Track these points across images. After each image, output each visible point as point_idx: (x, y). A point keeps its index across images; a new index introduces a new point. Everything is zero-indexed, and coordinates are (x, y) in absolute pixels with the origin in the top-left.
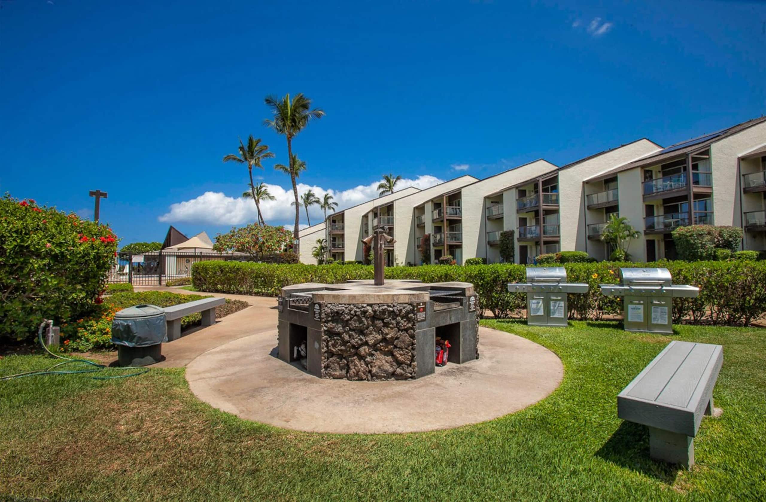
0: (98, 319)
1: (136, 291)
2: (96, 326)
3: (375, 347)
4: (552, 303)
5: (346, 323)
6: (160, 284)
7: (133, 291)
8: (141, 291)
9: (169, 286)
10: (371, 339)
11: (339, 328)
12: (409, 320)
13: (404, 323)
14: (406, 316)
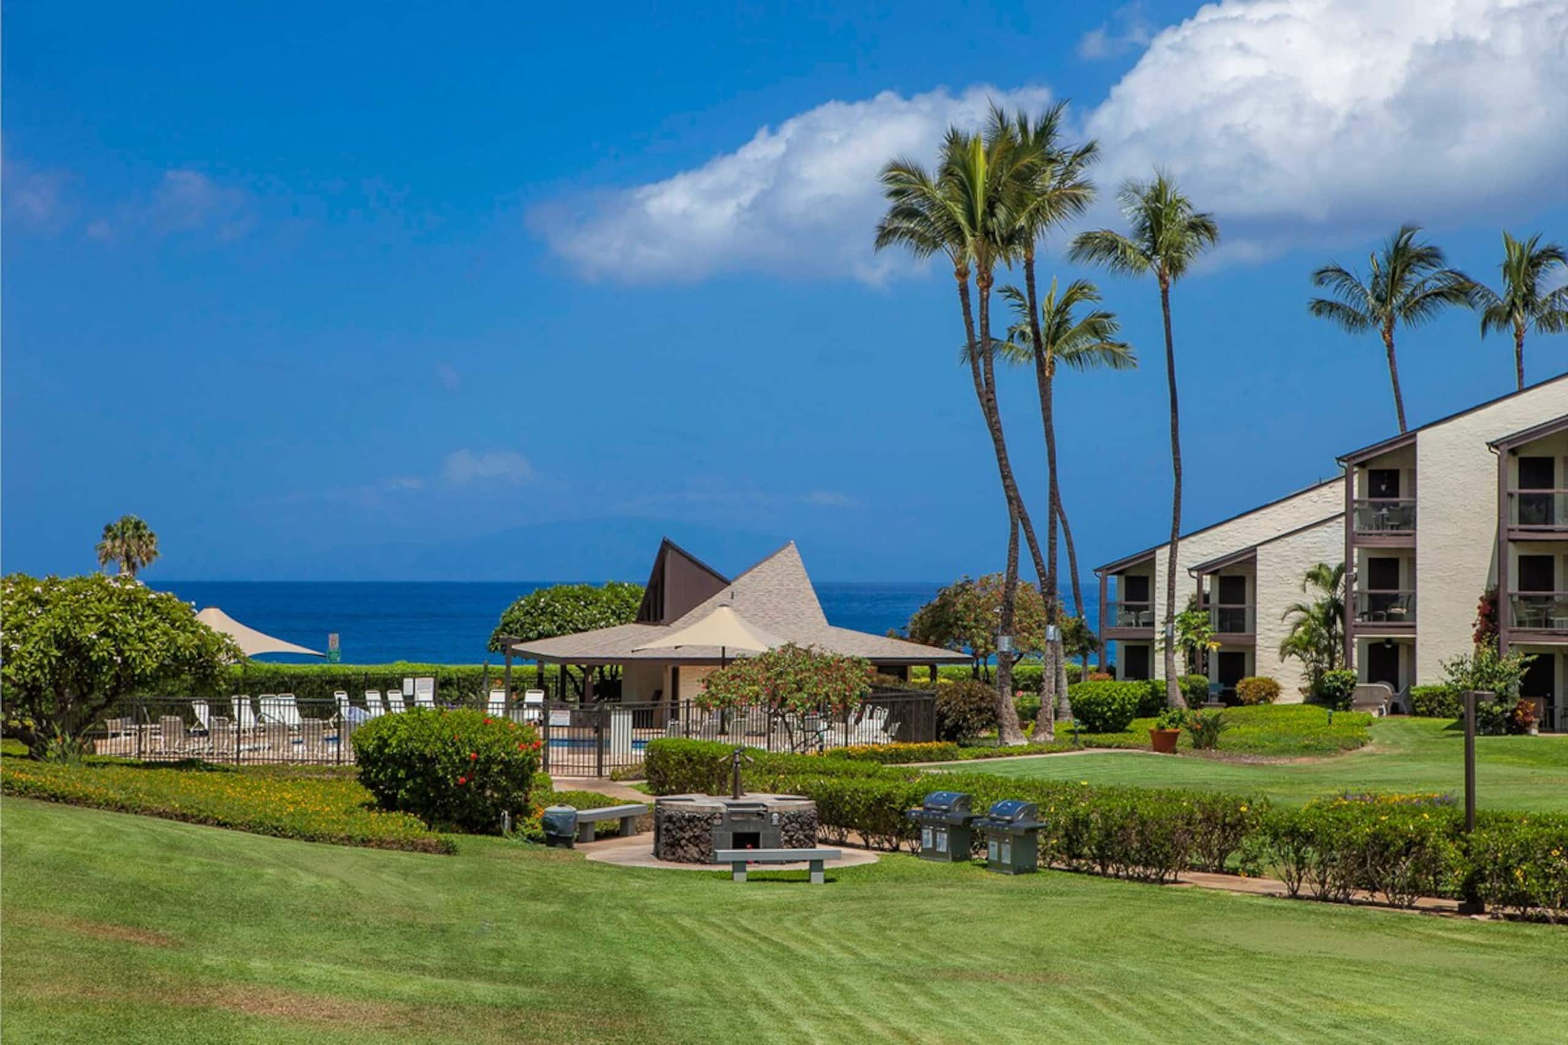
0: (529, 816)
1: (556, 790)
2: (528, 821)
3: (689, 840)
4: (938, 834)
5: (674, 823)
6: (600, 774)
7: (551, 789)
8: (563, 790)
9: (615, 780)
10: (687, 836)
11: (671, 827)
12: (709, 824)
13: (705, 826)
14: (706, 821)
